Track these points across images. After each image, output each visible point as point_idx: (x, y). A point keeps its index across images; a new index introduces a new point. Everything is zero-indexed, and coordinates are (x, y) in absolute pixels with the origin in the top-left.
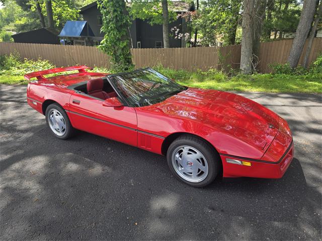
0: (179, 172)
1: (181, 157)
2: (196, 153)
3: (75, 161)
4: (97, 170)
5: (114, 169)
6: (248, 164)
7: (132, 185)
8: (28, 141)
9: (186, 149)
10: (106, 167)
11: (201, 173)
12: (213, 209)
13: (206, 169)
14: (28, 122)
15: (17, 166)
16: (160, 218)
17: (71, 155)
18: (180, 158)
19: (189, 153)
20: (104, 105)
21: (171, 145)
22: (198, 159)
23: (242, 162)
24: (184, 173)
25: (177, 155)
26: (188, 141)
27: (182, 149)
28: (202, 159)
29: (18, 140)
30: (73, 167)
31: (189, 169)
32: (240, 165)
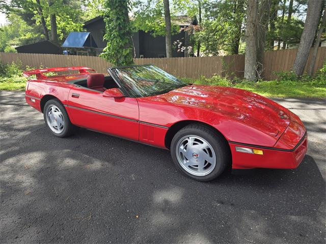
0: (184, 165)
1: (186, 148)
2: (202, 143)
3: (73, 157)
5: (114, 164)
6: (260, 153)
7: (134, 179)
8: (24, 139)
9: (191, 140)
10: (106, 163)
11: (208, 166)
12: (222, 203)
13: (213, 160)
16: (163, 210)
17: (68, 151)
18: (185, 150)
19: (194, 144)
20: (104, 96)
21: (176, 135)
22: (204, 150)
23: (253, 151)
24: (189, 166)
25: (182, 147)
26: (193, 130)
27: (187, 139)
28: (209, 149)
29: (14, 138)
30: (70, 162)
31: (194, 161)
32: (251, 154)
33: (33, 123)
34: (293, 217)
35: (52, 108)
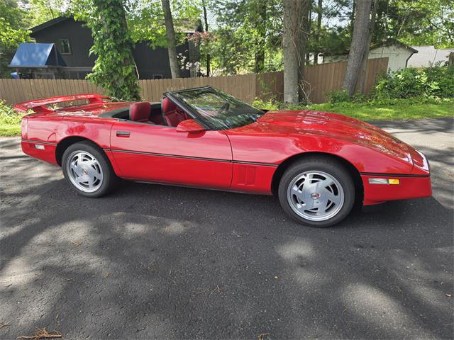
0: (298, 209)
1: (301, 189)
2: (324, 179)
4: (175, 227)
5: (198, 222)
6: (396, 182)
7: (238, 236)
9: (308, 178)
10: (188, 222)
11: (331, 206)
13: (340, 200)
14: (20, 183)
15: (41, 238)
18: (300, 191)
19: (313, 182)
20: (178, 131)
22: (327, 188)
23: (387, 181)
24: (306, 211)
25: (295, 188)
27: (303, 177)
28: (334, 186)
29: (19, 206)
30: (136, 228)
31: (313, 204)
32: (386, 185)
33: (32, 182)
34: (440, 249)
35: (79, 155)
